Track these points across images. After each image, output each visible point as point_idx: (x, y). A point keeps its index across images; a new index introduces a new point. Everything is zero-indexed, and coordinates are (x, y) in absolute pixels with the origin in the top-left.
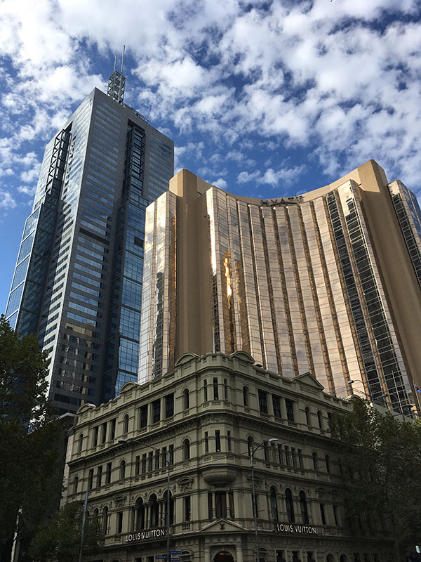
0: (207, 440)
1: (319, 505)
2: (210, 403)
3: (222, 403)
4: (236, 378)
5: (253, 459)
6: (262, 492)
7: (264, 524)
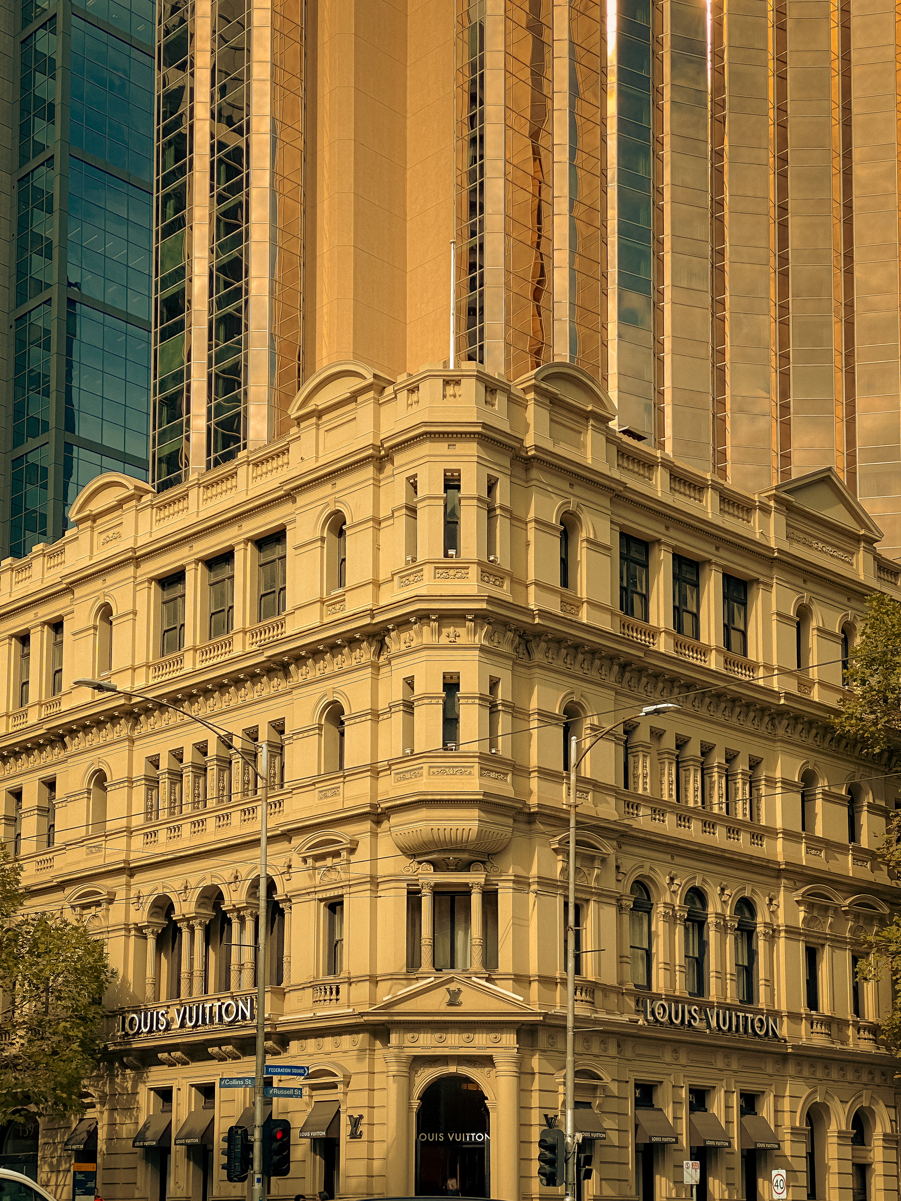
0: (409, 707)
1: (801, 946)
2: (428, 570)
3: (474, 570)
4: (535, 473)
5: (580, 780)
6: (602, 896)
7: (599, 995)
